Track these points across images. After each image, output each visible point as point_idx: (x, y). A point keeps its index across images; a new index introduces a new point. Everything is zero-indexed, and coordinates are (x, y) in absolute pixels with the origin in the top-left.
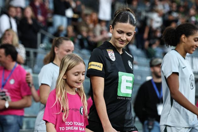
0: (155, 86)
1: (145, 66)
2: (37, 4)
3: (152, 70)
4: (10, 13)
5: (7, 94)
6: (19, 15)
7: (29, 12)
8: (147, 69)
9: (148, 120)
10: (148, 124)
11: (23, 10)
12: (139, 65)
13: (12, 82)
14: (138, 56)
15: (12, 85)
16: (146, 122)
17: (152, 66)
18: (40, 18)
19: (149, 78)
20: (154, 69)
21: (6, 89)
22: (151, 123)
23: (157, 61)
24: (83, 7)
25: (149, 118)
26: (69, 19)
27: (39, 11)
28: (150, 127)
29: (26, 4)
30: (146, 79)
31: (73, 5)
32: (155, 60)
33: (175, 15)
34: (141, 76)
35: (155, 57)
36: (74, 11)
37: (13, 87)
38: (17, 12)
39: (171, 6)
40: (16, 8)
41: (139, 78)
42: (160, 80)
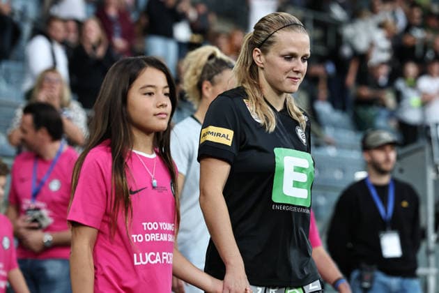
0: (374, 193)
1: (352, 148)
2: (112, 12)
3: (367, 157)
4: (53, 33)
5: (45, 212)
6: (72, 37)
7: (94, 31)
8: (356, 155)
9: (361, 269)
10: (361, 279)
11: (80, 25)
12: (339, 146)
13: (55, 186)
14: (335, 126)
15: (56, 193)
16: (355, 274)
17: (366, 148)
18: (120, 43)
19: (361, 175)
20: (371, 156)
21: (42, 201)
22: (367, 276)
23: (378, 138)
24: (212, 19)
25: (364, 265)
27: (117, 28)
28: (366, 285)
29: (87, 13)
30: (354, 176)
31: (192, 14)
32: (373, 135)
33: (419, 34)
34: (344, 171)
35: (374, 128)
36: (194, 28)
37: (58, 198)
38: (67, 30)
39: (409, 16)
40: (65, 21)
41: (338, 175)
42: (385, 180)
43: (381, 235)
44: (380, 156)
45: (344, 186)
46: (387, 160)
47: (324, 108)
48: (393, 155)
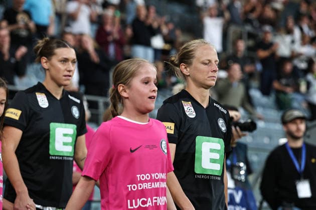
0: (291, 153)
3: (285, 129)
8: (279, 127)
12: (266, 120)
14: (264, 106)
20: (287, 127)
23: (291, 115)
25: (285, 203)
26: (157, 51)
30: (278, 142)
31: (165, 30)
32: (289, 113)
34: (270, 138)
35: (291, 108)
41: (266, 140)
42: (299, 144)
43: (297, 182)
44: (293, 127)
45: (271, 148)
46: (298, 130)
47: (256, 94)
48: (302, 127)
